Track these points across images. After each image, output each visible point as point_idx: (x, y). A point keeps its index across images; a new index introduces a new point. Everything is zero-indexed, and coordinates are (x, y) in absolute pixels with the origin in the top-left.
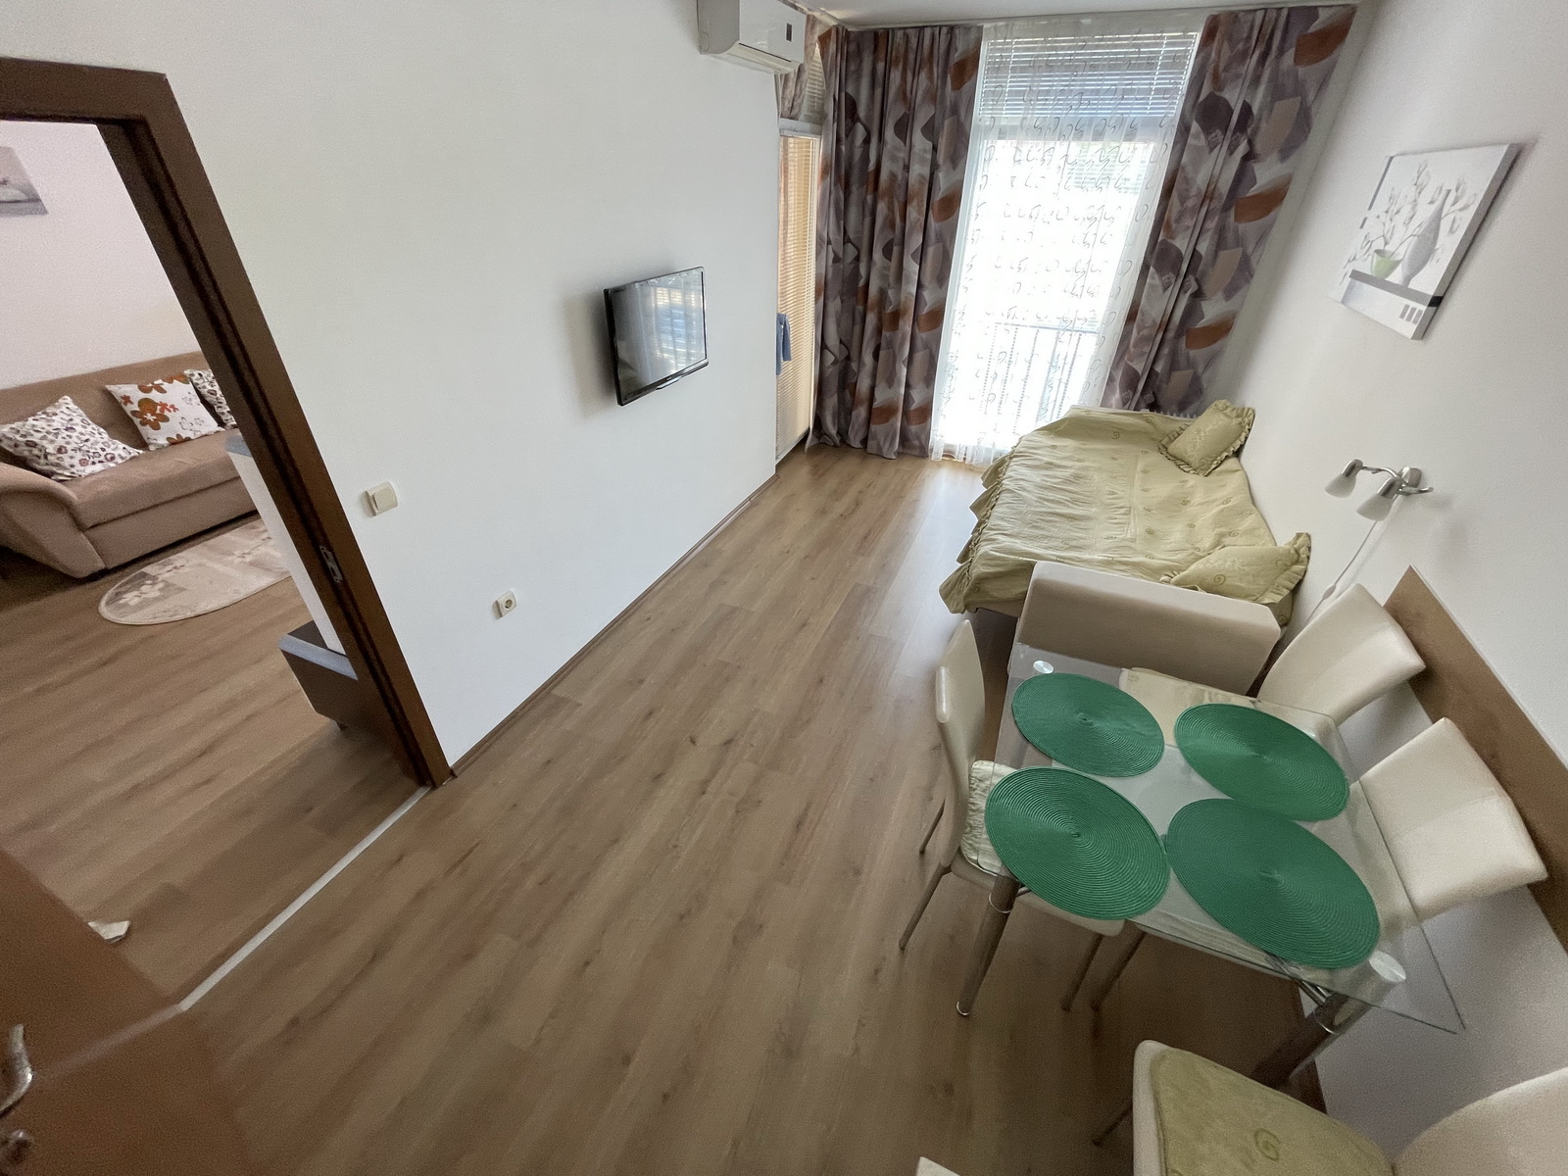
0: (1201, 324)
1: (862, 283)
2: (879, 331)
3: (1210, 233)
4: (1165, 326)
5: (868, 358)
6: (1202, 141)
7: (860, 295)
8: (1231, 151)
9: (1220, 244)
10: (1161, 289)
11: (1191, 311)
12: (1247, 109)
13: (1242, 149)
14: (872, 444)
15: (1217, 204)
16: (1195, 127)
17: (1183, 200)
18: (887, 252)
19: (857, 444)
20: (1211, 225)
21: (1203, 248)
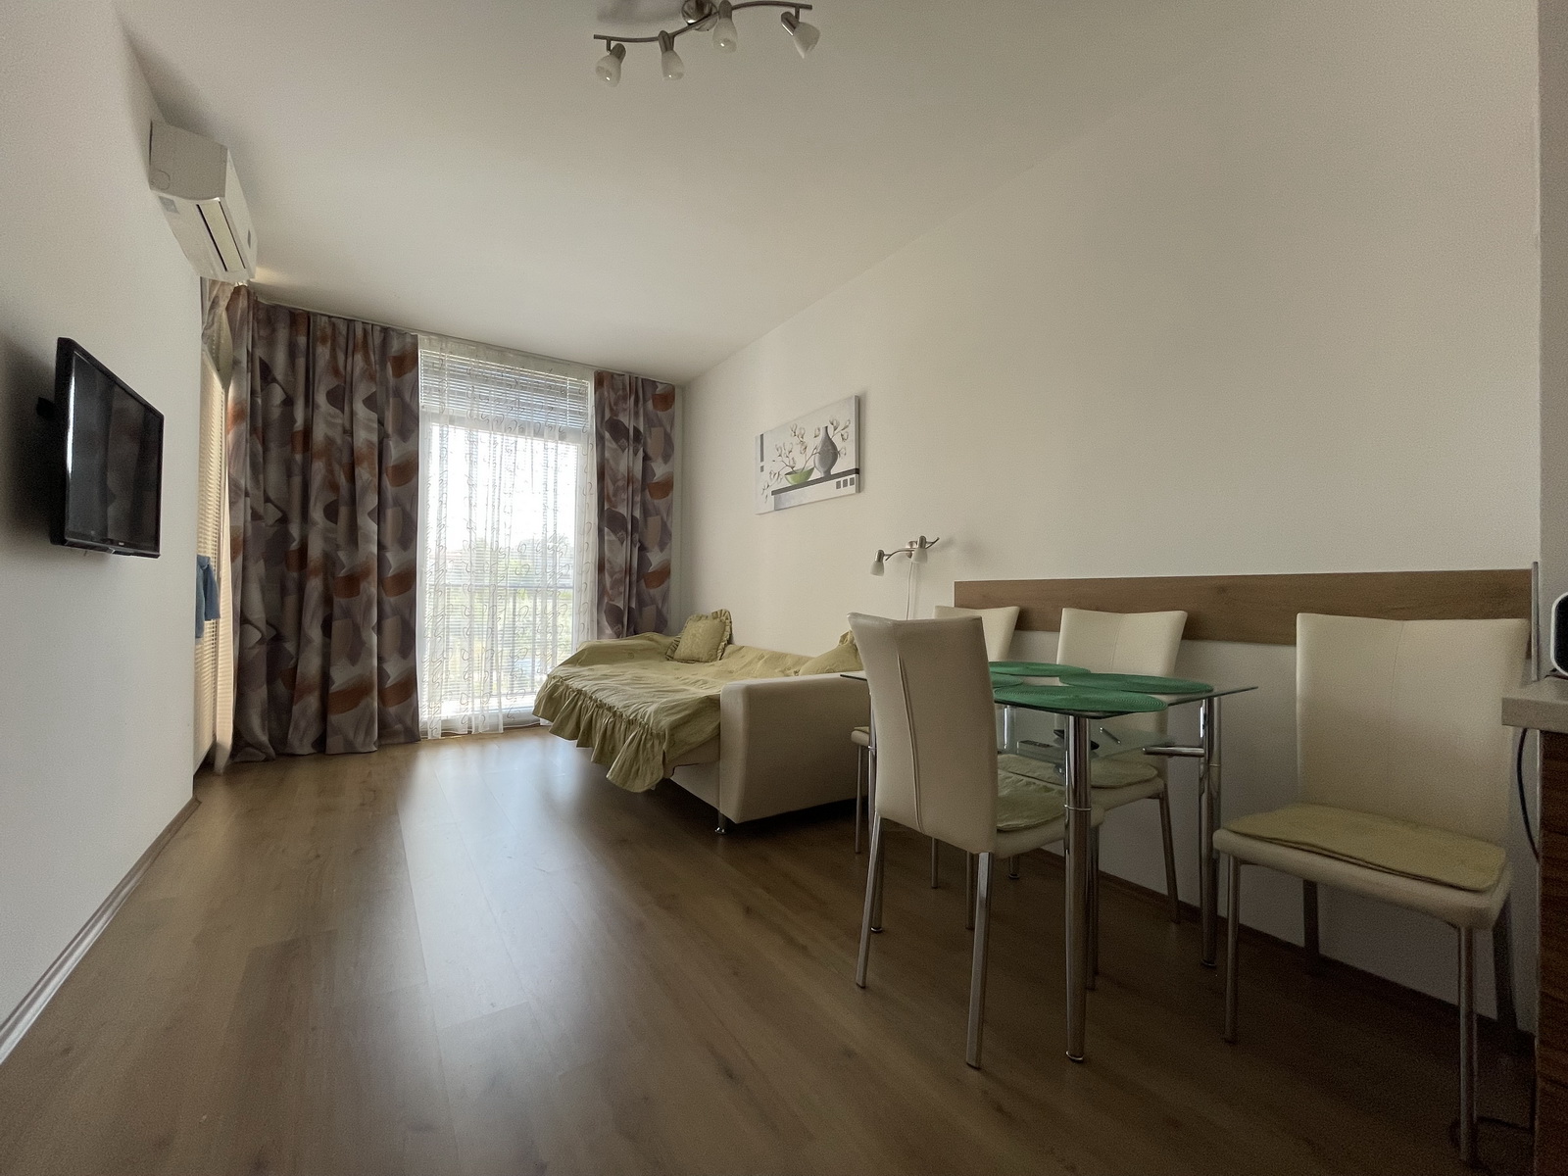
0: (651, 570)
1: (294, 546)
2: (327, 601)
3: (639, 505)
4: (629, 570)
5: (315, 633)
6: (614, 445)
7: (294, 560)
8: (635, 453)
9: (645, 512)
10: (618, 543)
11: (642, 560)
12: (636, 430)
13: (641, 454)
14: (334, 743)
15: (638, 485)
16: (607, 435)
17: (614, 482)
18: (331, 513)
19: (307, 749)
20: (638, 498)
21: (637, 514)
